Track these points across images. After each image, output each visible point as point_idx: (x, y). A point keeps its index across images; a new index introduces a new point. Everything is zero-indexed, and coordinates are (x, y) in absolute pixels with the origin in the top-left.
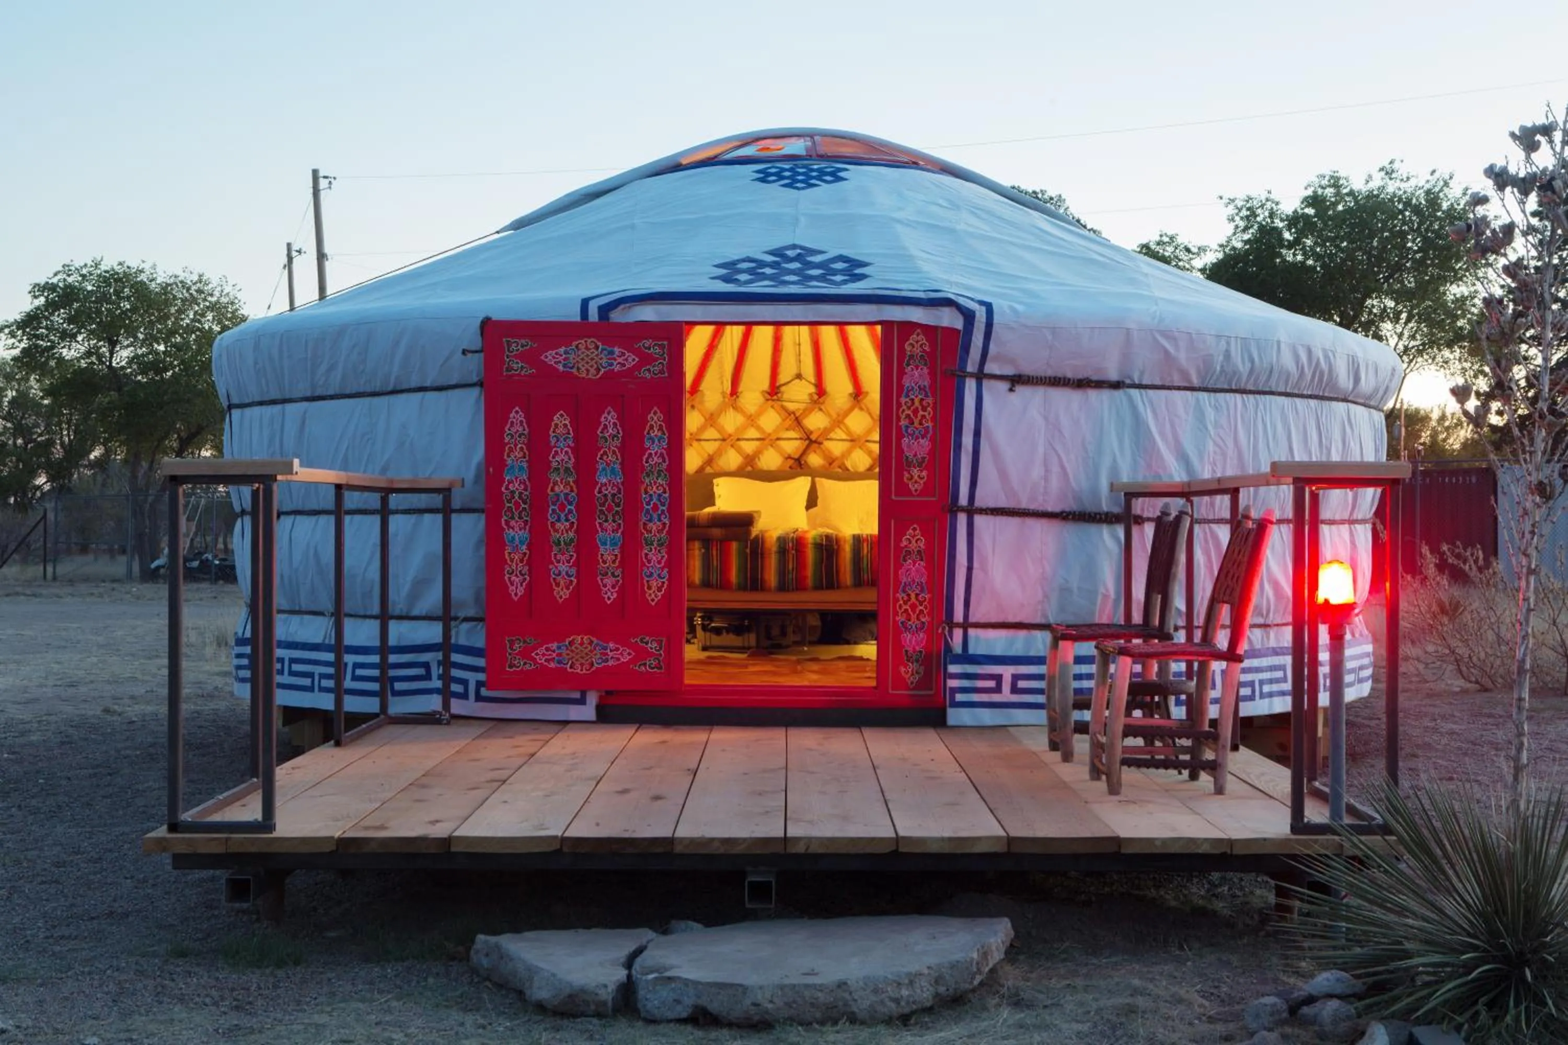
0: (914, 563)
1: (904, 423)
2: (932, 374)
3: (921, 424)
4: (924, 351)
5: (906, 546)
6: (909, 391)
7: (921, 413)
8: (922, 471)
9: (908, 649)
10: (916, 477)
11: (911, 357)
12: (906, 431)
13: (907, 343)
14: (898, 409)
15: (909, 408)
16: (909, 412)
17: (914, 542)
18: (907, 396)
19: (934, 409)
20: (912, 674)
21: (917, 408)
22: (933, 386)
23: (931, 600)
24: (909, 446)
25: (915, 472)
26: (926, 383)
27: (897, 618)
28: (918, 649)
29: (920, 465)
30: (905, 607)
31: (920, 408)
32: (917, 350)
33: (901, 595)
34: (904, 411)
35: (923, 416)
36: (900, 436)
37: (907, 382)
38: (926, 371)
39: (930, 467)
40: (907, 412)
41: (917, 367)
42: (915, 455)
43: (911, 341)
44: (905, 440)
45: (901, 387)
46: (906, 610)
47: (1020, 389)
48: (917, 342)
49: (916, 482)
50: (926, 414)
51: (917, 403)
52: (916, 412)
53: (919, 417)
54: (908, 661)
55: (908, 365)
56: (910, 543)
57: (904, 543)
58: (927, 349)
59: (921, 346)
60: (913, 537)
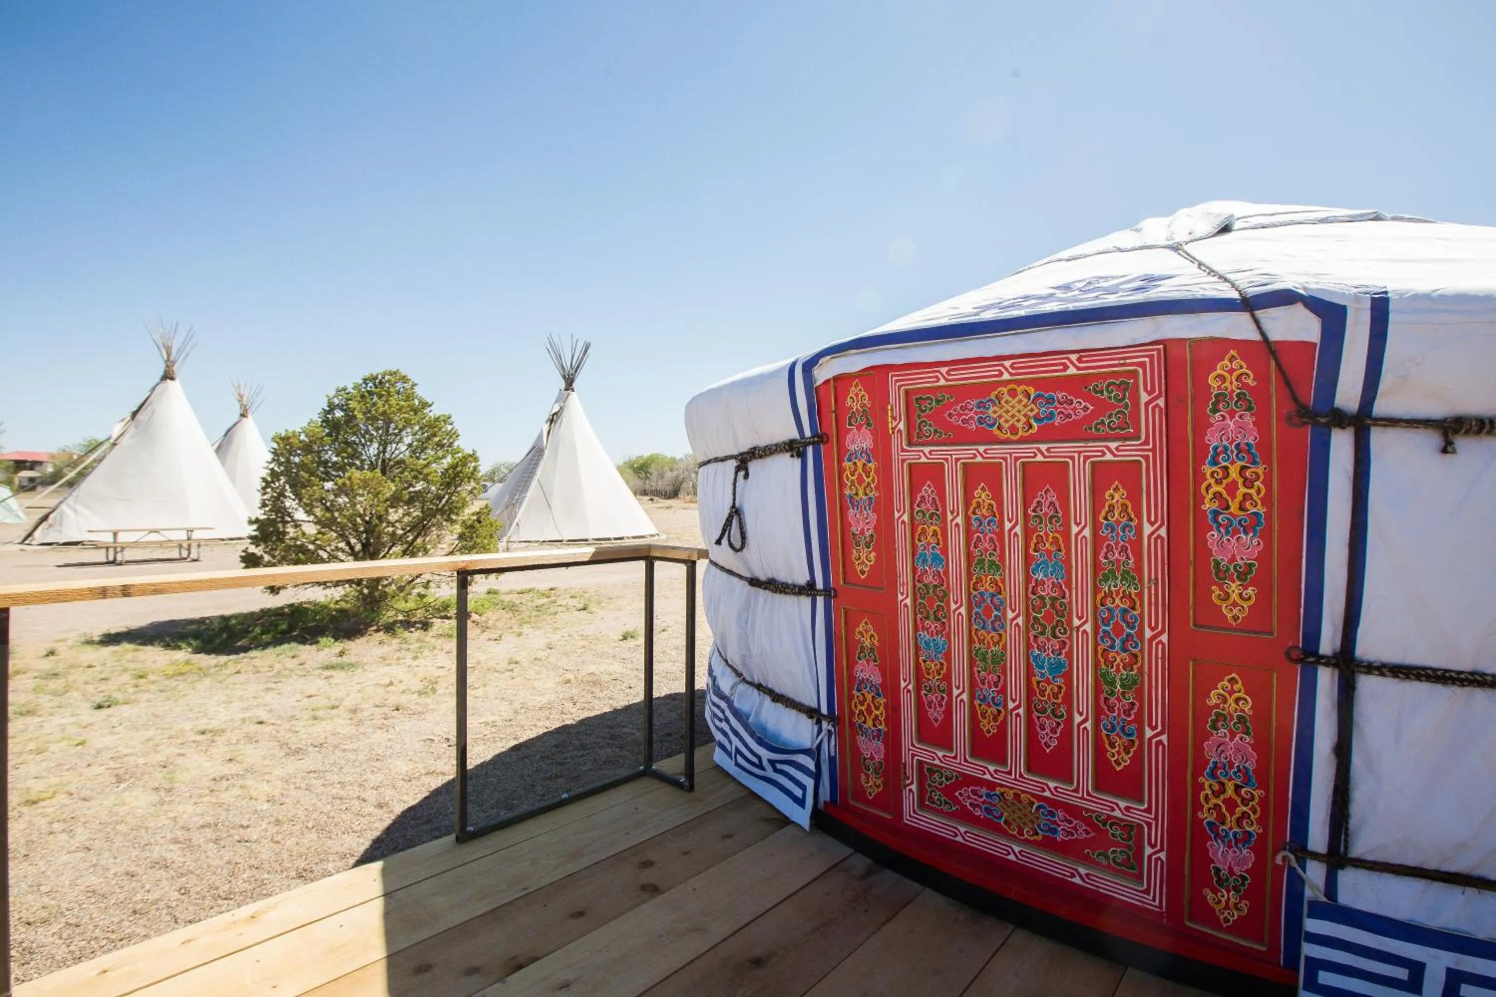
0: (1233, 735)
1: (1209, 505)
2: (1262, 424)
3: (1242, 508)
4: (1245, 386)
5: (1217, 706)
6: (1216, 455)
7: (1242, 490)
8: (1246, 588)
9: (1220, 866)
10: (1235, 596)
11: (1220, 397)
12: (1215, 520)
13: (1214, 374)
14: (1198, 485)
15: (1219, 482)
16: (1220, 489)
17: (1231, 701)
18: (1215, 462)
19: (1267, 482)
20: (1227, 907)
21: (1235, 482)
22: (1264, 446)
23: (1263, 802)
24: (1220, 544)
25: (1234, 588)
26: (1251, 441)
27: (1200, 815)
28: (1236, 869)
29: (1242, 576)
30: (1214, 801)
31: (1240, 481)
32: (1232, 385)
33: (1206, 782)
34: (1209, 487)
35: (1246, 496)
36: (1202, 527)
37: (1213, 440)
38: (1249, 419)
39: (1262, 583)
40: (1216, 488)
41: (1232, 414)
42: (1233, 559)
43: (1219, 371)
44: (1213, 536)
45: (1201, 450)
46: (1216, 806)
47: (1461, 443)
48: (1231, 371)
49: (1235, 604)
50: (1252, 491)
51: (1234, 473)
52: (1232, 489)
53: (1239, 497)
54: (1221, 885)
55: (1215, 410)
56: (1225, 701)
57: (1213, 700)
58: (1251, 382)
59: (1238, 378)
60: (1231, 693)
